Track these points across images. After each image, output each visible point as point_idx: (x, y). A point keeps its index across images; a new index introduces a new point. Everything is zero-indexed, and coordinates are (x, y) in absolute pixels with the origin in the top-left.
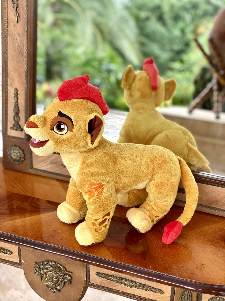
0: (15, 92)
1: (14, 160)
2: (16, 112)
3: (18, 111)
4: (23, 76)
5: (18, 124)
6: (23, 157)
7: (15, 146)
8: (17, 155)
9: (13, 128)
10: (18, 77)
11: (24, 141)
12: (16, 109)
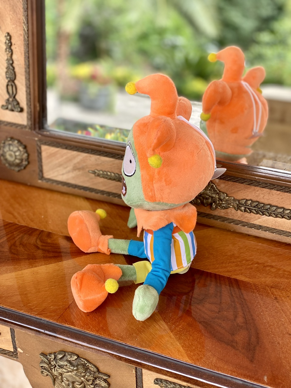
0: (7, 39)
1: (11, 164)
2: (10, 78)
3: (14, 75)
4: (19, 9)
5: (14, 99)
6: (27, 158)
7: (12, 139)
8: (16, 156)
9: (6, 107)
10: (10, 11)
11: (27, 130)
12: (9, 72)
